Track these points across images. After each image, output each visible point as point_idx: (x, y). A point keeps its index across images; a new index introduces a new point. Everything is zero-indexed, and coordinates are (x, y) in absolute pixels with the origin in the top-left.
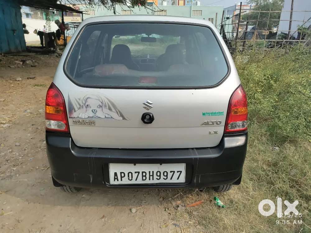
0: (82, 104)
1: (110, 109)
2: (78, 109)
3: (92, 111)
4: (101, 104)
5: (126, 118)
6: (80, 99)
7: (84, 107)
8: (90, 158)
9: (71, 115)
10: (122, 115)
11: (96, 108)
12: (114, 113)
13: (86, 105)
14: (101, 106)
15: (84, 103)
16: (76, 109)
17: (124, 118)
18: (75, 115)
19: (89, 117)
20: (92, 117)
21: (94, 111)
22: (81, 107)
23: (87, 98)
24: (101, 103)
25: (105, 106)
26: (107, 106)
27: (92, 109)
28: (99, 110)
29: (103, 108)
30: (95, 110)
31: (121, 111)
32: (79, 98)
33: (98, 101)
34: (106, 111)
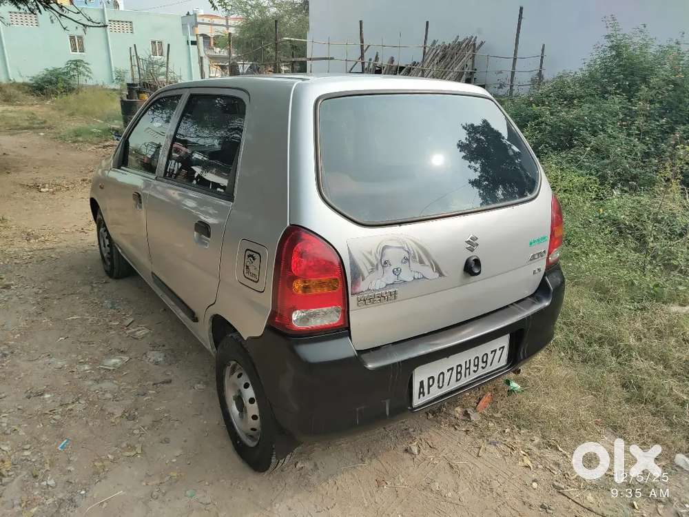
0: (375, 263)
1: (421, 262)
2: (369, 273)
3: (393, 271)
4: (407, 256)
5: (444, 274)
6: (370, 253)
7: (380, 266)
8: (394, 364)
9: (355, 289)
10: (438, 271)
11: (399, 265)
12: (427, 268)
13: (383, 262)
14: (407, 260)
15: (379, 259)
16: (366, 274)
17: (441, 274)
18: (363, 286)
19: (387, 285)
20: (393, 284)
21: (396, 272)
22: (374, 268)
23: (384, 248)
24: (406, 253)
25: (414, 257)
26: (417, 257)
27: (392, 268)
28: (404, 267)
29: (411, 261)
30: (397, 269)
31: (438, 262)
32: (370, 250)
33: (402, 250)
34: (415, 266)
